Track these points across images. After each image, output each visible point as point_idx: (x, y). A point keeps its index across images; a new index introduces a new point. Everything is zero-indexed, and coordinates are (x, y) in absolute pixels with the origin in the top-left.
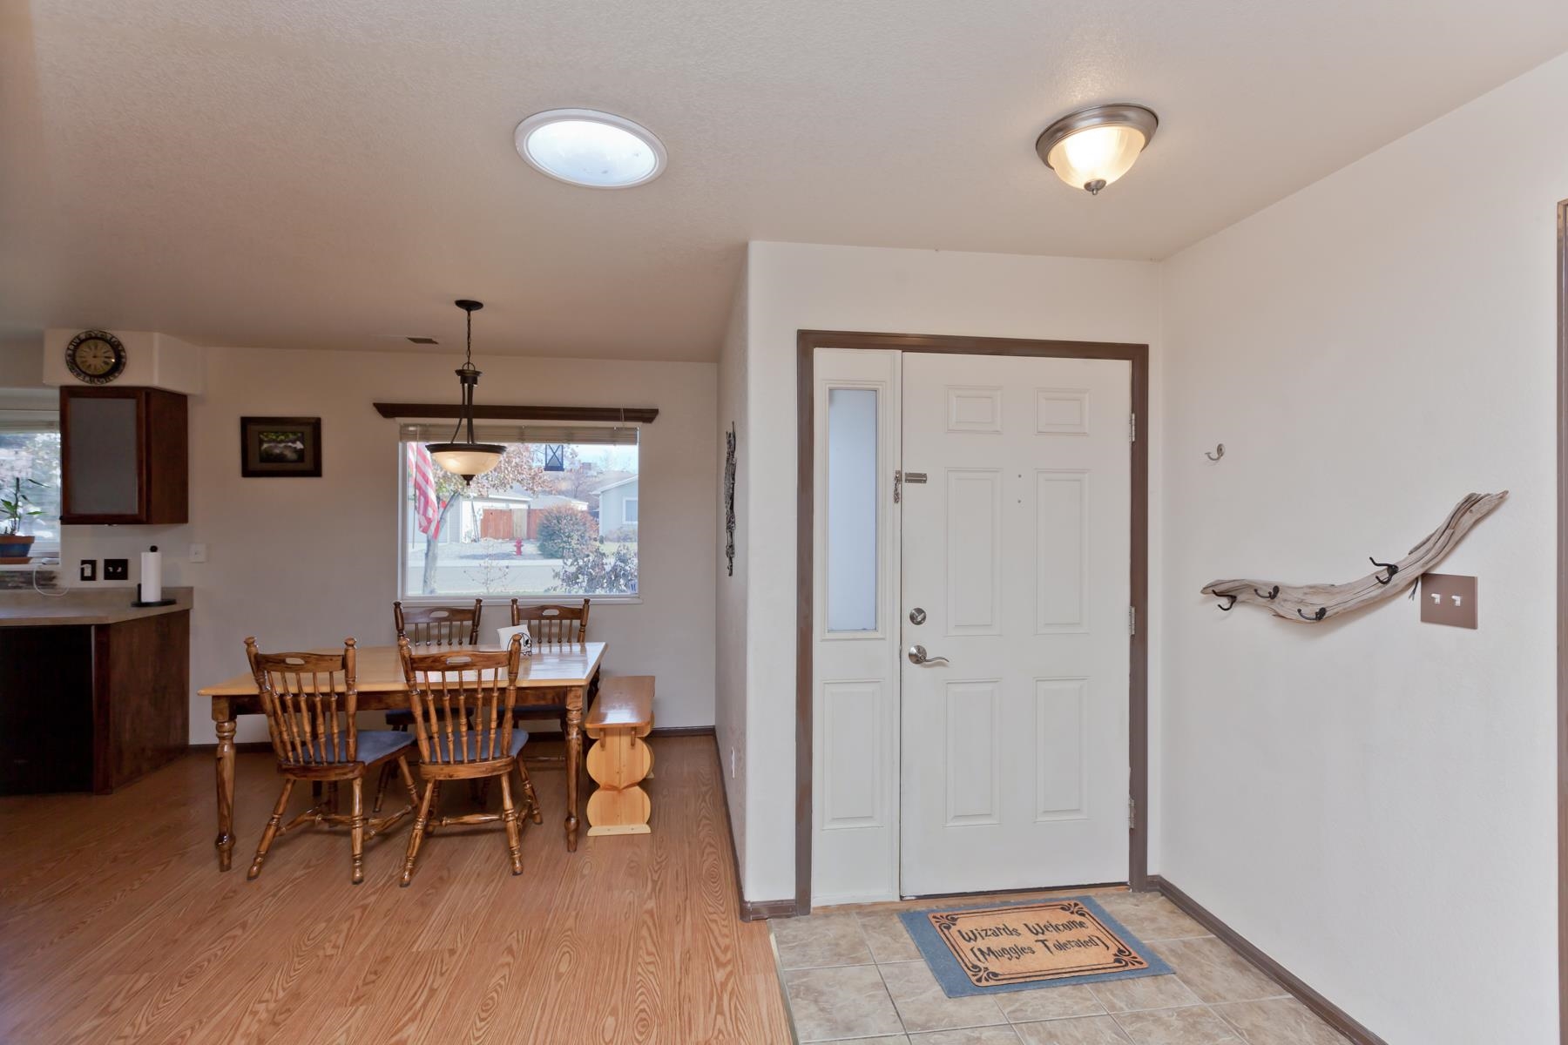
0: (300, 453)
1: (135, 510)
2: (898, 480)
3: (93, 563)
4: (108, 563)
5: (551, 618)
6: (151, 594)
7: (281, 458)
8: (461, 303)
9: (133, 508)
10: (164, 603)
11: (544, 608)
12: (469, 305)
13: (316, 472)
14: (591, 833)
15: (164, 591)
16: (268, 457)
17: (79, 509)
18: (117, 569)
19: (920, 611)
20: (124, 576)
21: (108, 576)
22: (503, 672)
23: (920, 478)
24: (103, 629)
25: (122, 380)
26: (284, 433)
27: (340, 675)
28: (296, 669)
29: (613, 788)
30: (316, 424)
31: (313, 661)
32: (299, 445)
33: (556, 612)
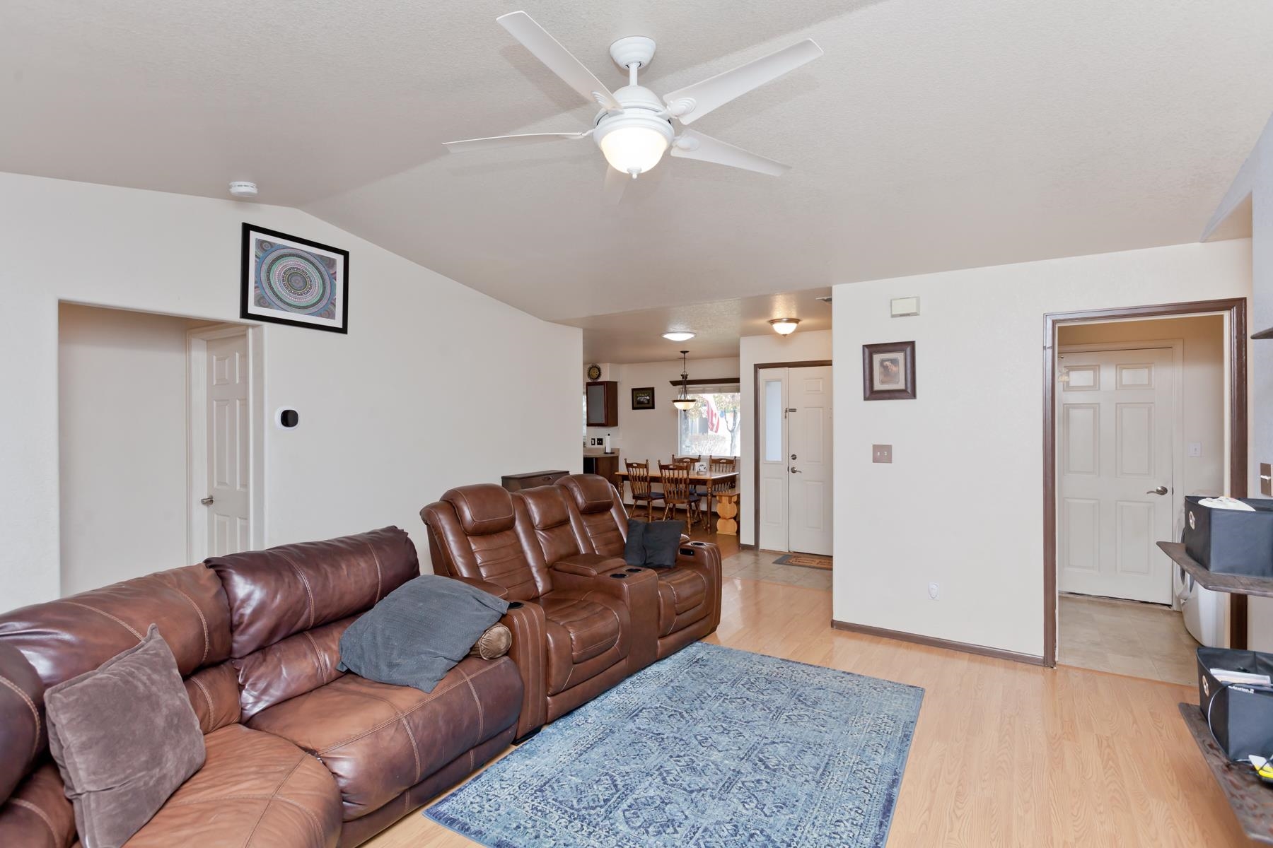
0: (648, 400)
1: (604, 422)
2: (786, 411)
3: (594, 439)
4: (598, 439)
5: (723, 463)
6: (608, 450)
7: (642, 403)
8: (682, 352)
9: (603, 421)
10: (611, 453)
11: (721, 459)
12: (684, 352)
13: (653, 407)
14: (718, 532)
15: (612, 449)
16: (639, 402)
17: (591, 422)
18: (600, 442)
19: (794, 455)
20: (601, 444)
21: (598, 444)
22: (685, 472)
23: (794, 410)
24: (597, 459)
25: (601, 380)
26: (644, 394)
27: (645, 470)
28: (635, 467)
29: (725, 519)
30: (652, 390)
31: (639, 466)
32: (648, 398)
33: (725, 461)
